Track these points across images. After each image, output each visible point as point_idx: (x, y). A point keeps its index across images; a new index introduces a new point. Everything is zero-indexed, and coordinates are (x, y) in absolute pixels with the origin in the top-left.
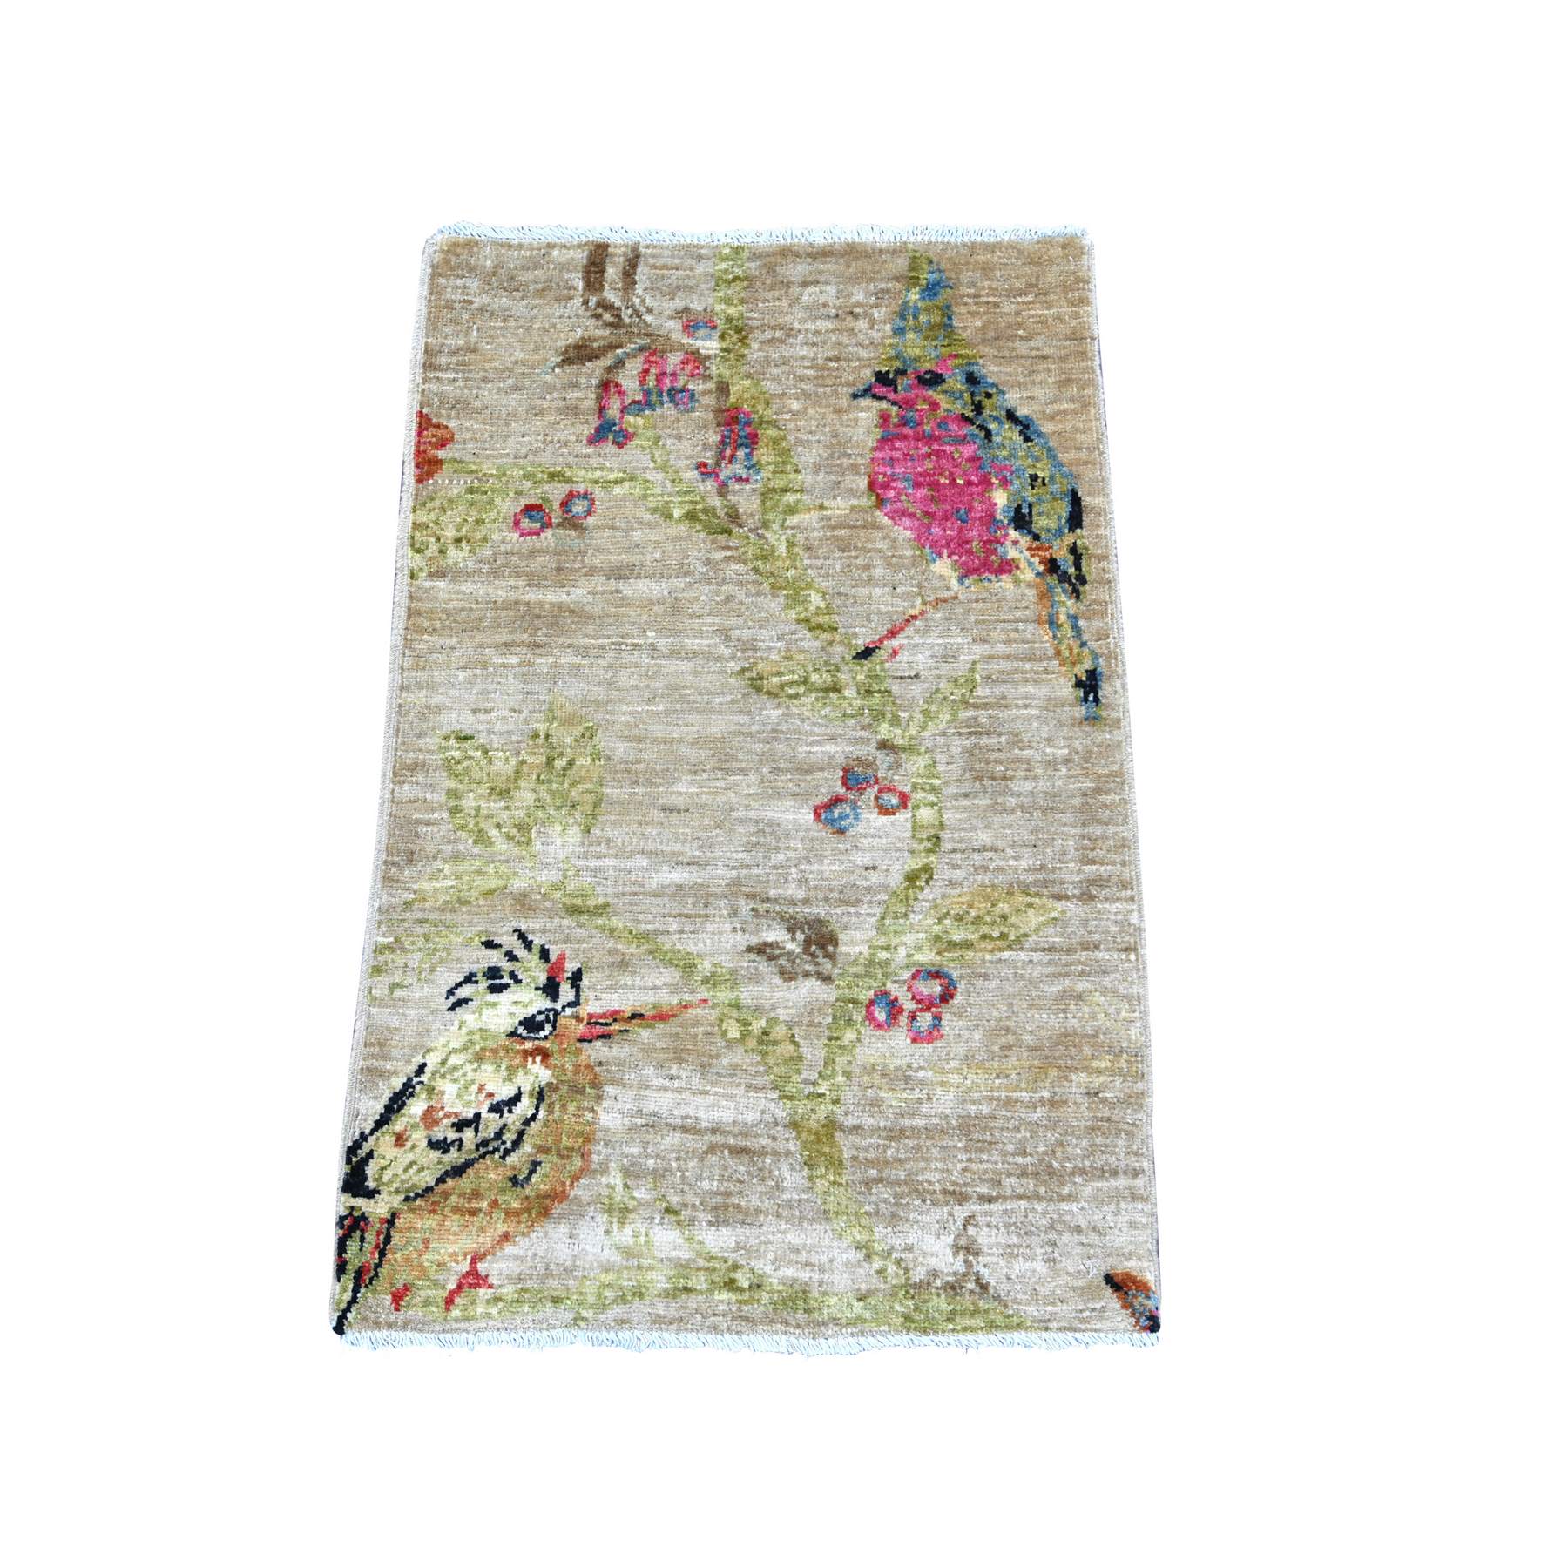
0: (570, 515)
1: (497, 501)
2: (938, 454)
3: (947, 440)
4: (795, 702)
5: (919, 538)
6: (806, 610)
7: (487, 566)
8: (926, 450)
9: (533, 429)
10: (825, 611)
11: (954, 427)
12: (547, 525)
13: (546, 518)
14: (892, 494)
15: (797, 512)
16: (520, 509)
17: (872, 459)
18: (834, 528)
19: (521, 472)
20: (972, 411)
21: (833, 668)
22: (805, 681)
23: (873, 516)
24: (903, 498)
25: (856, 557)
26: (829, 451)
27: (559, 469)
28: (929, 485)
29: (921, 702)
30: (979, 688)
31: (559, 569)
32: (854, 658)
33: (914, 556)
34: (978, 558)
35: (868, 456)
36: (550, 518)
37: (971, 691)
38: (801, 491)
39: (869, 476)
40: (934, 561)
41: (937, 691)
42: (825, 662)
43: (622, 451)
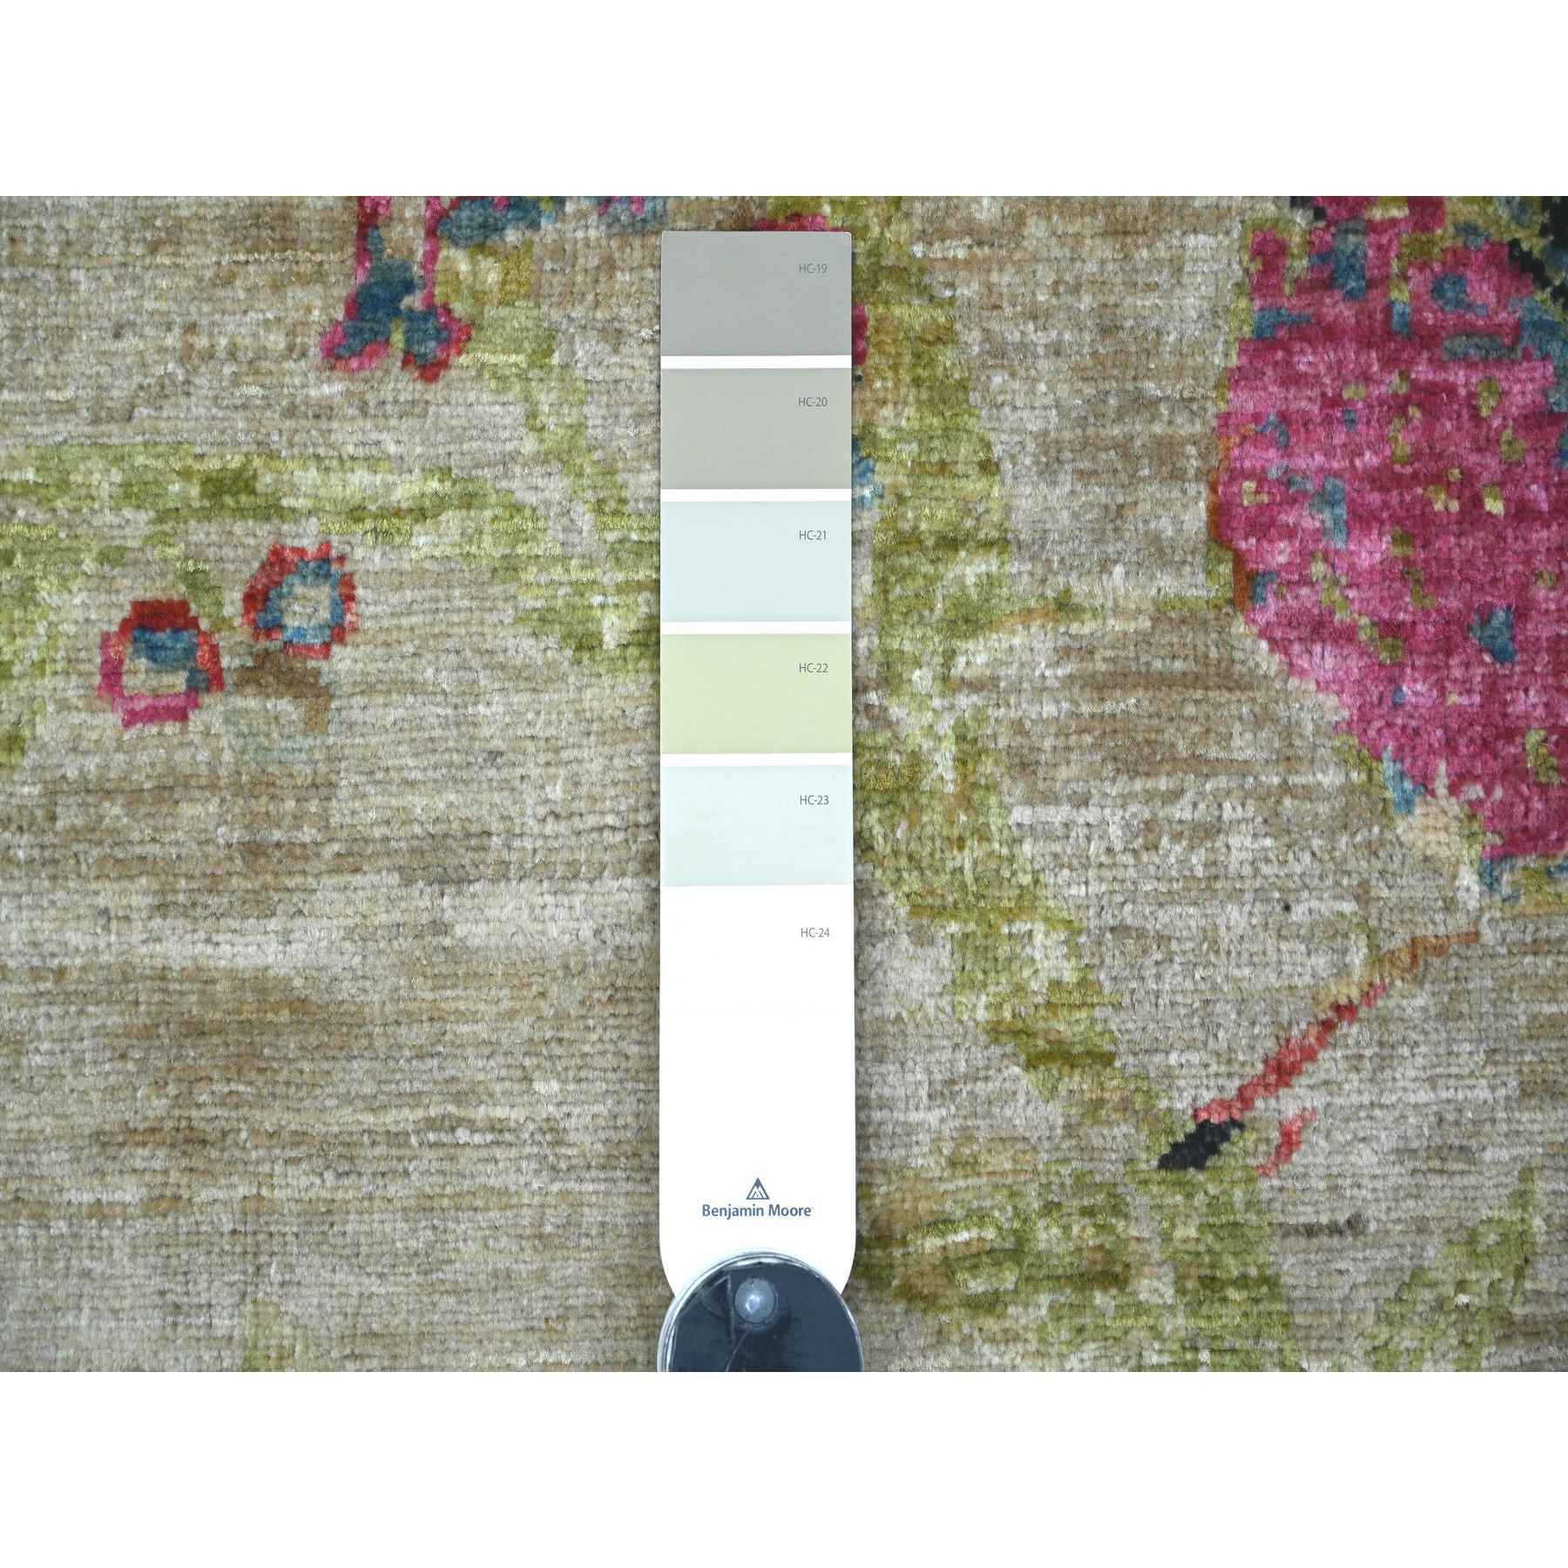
0: (279, 639)
1: (46, 590)
2: (1432, 398)
3: (1460, 344)
4: (991, 1324)
5: (1364, 717)
6: (1019, 989)
7: (25, 839)
8: (1394, 383)
9: (149, 305)
10: (1076, 997)
11: (1482, 292)
12: (208, 679)
13: (202, 653)
14: (1281, 554)
15: (992, 625)
16: (119, 616)
17: (1225, 419)
18: (1101, 686)
19: (117, 477)
20: (1544, 232)
21: (1101, 1198)
22: (1017, 1250)
23: (1224, 643)
24: (1318, 569)
25: (1175, 795)
26: (1089, 391)
27: (235, 462)
28: (1396, 520)
29: (1370, 1320)
30: (1542, 1265)
31: (253, 851)
32: (1165, 1163)
33: (1348, 789)
34: (1543, 788)
35: (1212, 410)
36: (215, 652)
37: (1519, 1274)
38: (1002, 543)
39: (1213, 488)
40: (1408, 804)
41: (1418, 1273)
42: (1078, 1177)
43: (435, 392)
